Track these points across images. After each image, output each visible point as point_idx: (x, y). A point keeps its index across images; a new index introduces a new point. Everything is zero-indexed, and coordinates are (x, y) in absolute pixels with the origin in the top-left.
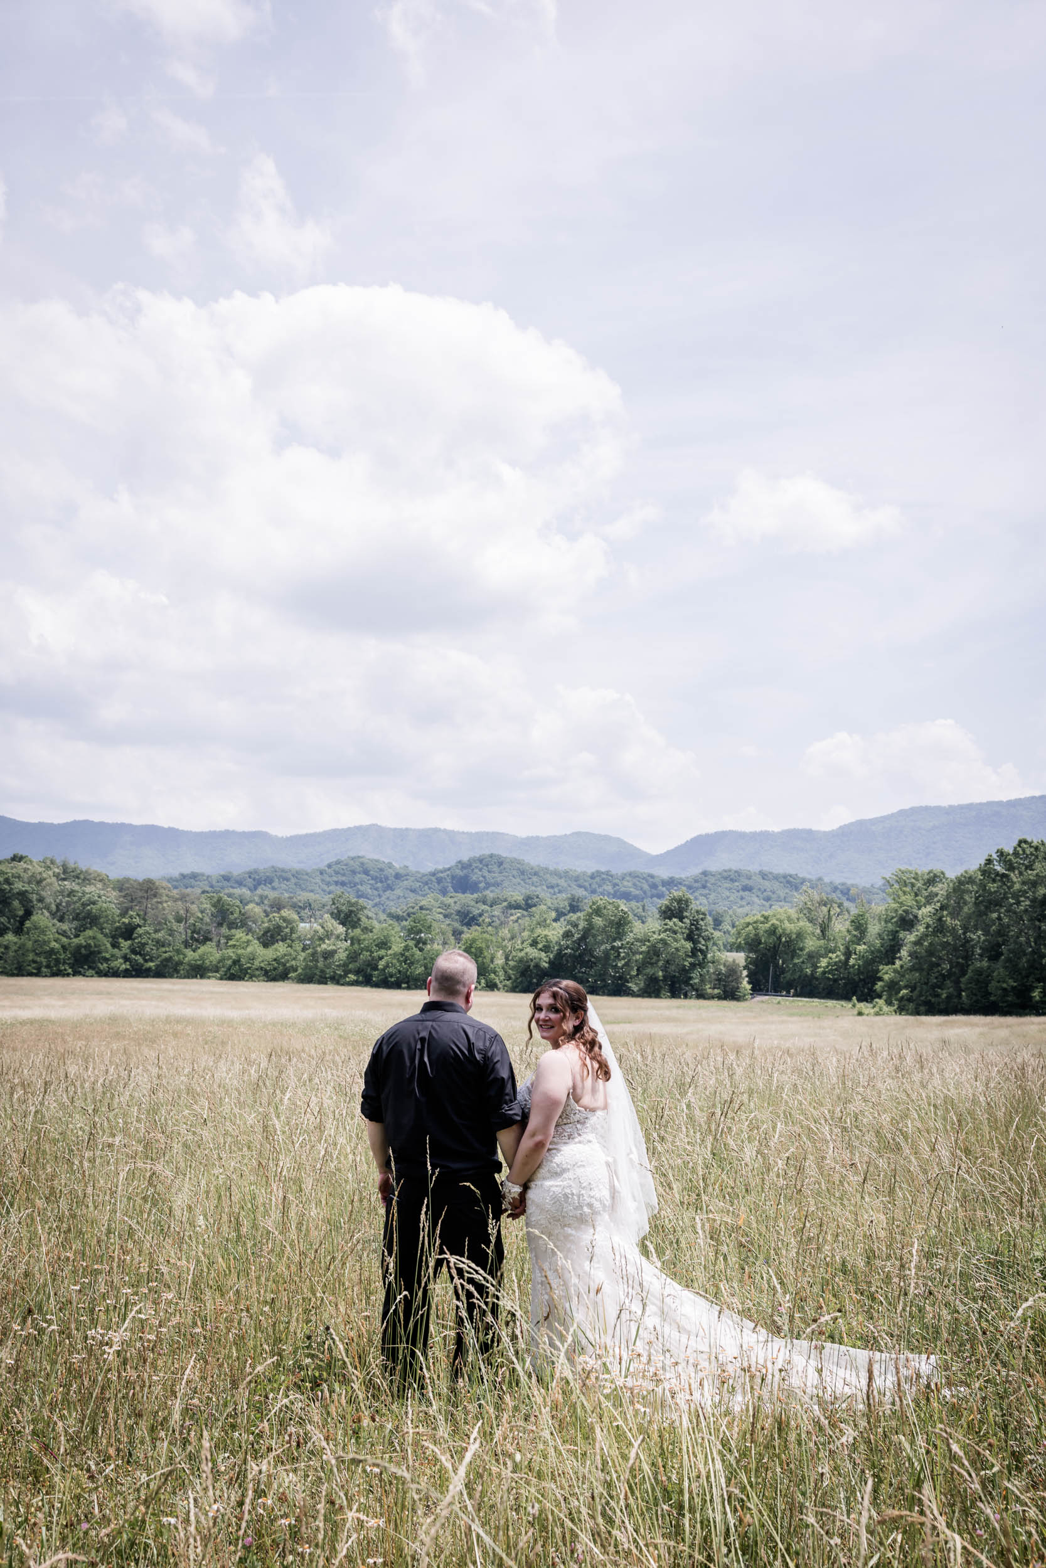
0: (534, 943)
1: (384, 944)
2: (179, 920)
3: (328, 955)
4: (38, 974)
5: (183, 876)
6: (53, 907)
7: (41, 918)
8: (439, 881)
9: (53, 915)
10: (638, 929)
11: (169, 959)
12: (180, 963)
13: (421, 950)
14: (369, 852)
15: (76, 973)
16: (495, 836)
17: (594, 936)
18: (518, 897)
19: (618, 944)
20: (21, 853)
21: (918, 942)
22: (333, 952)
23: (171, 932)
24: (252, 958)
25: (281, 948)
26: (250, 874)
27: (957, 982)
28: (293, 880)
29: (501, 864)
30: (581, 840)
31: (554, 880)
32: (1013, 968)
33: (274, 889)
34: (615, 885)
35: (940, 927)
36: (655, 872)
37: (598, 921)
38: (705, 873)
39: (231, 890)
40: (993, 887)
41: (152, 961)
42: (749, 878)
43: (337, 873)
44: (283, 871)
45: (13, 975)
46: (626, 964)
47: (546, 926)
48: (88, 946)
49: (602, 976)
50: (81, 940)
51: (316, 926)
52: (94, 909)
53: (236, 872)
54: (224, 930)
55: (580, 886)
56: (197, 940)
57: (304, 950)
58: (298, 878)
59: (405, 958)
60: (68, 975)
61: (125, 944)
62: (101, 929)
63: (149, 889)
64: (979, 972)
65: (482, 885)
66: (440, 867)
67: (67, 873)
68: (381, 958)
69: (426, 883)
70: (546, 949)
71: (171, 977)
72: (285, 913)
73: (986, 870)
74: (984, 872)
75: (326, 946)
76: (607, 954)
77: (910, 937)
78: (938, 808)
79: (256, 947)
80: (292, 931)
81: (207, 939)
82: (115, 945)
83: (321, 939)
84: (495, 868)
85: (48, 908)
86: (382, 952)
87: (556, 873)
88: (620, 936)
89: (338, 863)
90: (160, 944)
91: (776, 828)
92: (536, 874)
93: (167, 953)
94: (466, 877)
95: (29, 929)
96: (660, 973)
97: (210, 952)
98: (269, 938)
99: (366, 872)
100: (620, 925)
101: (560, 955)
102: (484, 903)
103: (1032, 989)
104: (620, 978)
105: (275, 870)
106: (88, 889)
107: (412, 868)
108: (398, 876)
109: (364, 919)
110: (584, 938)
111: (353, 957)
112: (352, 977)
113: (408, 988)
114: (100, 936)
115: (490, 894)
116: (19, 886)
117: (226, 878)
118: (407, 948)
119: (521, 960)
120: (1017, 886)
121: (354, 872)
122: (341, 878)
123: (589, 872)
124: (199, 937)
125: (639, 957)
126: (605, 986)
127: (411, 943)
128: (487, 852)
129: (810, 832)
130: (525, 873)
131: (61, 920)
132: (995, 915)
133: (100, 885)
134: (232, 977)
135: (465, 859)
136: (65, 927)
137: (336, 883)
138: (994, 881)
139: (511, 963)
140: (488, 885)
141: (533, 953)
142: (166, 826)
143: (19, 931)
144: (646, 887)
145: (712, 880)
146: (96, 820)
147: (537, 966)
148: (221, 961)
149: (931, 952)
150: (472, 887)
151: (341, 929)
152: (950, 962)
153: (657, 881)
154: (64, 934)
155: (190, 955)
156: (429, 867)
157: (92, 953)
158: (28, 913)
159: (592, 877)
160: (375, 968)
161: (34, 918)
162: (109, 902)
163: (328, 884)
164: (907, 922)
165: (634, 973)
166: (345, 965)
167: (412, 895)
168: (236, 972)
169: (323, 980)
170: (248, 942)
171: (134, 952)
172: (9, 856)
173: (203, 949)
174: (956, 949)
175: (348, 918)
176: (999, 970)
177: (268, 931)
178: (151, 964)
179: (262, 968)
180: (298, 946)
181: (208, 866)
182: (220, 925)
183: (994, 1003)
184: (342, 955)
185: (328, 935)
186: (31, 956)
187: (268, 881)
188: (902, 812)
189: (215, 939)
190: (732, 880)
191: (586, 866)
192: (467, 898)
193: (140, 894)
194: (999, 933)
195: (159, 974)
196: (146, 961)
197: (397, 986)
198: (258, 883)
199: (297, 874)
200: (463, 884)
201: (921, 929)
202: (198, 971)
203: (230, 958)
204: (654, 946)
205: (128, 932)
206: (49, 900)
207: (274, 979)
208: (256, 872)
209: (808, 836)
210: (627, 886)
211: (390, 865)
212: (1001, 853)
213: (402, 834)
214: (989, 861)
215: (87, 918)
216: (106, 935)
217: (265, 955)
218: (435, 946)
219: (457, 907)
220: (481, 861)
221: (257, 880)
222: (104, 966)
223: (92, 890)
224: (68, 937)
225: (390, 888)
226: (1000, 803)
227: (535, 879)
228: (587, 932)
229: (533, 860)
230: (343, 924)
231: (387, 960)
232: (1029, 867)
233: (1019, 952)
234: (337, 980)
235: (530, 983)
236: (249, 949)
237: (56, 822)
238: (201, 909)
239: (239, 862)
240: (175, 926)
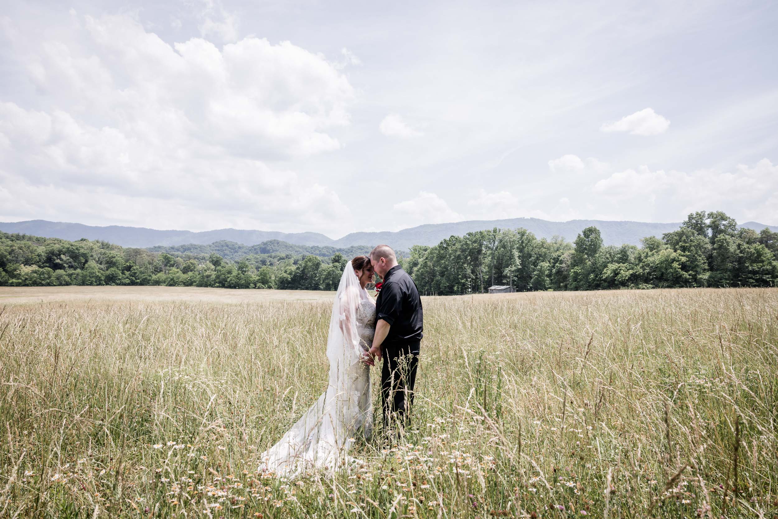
0: (286, 272)
1: (230, 272)
2: (150, 263)
3: (208, 276)
4: (91, 284)
5: (155, 247)
6: (97, 259)
7: (92, 263)
8: (255, 249)
9: (97, 262)
10: (323, 266)
11: (146, 279)
12: (150, 280)
13: (244, 274)
14: (229, 239)
15: (107, 284)
16: (277, 233)
17: (308, 269)
18: (283, 255)
19: (316, 272)
20: (84, 238)
21: (418, 271)
22: (210, 276)
23: (146, 268)
24: (178, 278)
25: (190, 274)
26: (182, 246)
27: (430, 284)
28: (199, 249)
29: (278, 243)
30: (308, 236)
31: (298, 249)
32: (448, 280)
33: (191, 252)
34: (320, 251)
35: (425, 265)
36: (334, 246)
37: (310, 264)
38: (352, 247)
39: (174, 253)
40: (442, 252)
41: (138, 279)
42: (367, 249)
43: (216, 246)
44: (195, 245)
45: (80, 285)
46: (319, 279)
47: (290, 266)
48: (113, 274)
49: (310, 283)
50: (108, 272)
51: (204, 266)
52: (114, 260)
53: (176, 245)
54: (168, 268)
55: (307, 251)
56: (157, 271)
57: (199, 274)
58: (201, 248)
59: (238, 277)
60: (104, 285)
61: (127, 273)
62: (118, 268)
63: (137, 252)
64: (437, 281)
65: (271, 251)
66: (256, 244)
67: (105, 246)
68: (228, 277)
69: (250, 250)
70: (290, 274)
71: (146, 285)
72: (192, 261)
73: (441, 247)
74: (440, 247)
75: (208, 273)
76: (312, 275)
77: (415, 269)
78: (433, 225)
79: (180, 274)
80: (194, 267)
81: (161, 271)
82: (123, 273)
83: (205, 270)
84: (276, 245)
85: (95, 259)
86: (229, 275)
87: (299, 247)
88: (317, 270)
89: (216, 242)
90: (141, 273)
91: (378, 231)
92: (291, 247)
93: (143, 276)
94: (265, 248)
95: (87, 268)
96: (331, 282)
97: (161, 276)
98: (186, 270)
99: (227, 246)
100: (317, 265)
101: (295, 276)
102: (271, 257)
103: (454, 286)
104: (317, 284)
105: (191, 245)
106: (112, 252)
107: (245, 245)
108: (239, 248)
109: (222, 263)
110: (304, 270)
111: (218, 277)
112: (217, 284)
113: (239, 288)
114: (117, 270)
115: (273, 254)
116: (82, 251)
117: (173, 248)
118: (239, 274)
119: (280, 278)
120: (451, 252)
121: (223, 246)
122: (217, 248)
123: (311, 246)
124: (157, 270)
125: (323, 276)
126: (311, 287)
127: (240, 272)
128: (273, 239)
129: (389, 232)
130: (287, 246)
131: (101, 264)
132: (443, 261)
133: (116, 250)
134: (171, 285)
135: (265, 242)
136: (102, 266)
137: (216, 250)
138: (443, 250)
139: (277, 279)
140: (274, 251)
141: (285, 275)
142: (149, 228)
143: (82, 268)
144: (331, 252)
145: (355, 249)
146: (120, 225)
147: (287, 280)
148: (167, 279)
149: (422, 274)
150: (268, 252)
151: (213, 267)
152: (428, 277)
153: (335, 250)
154: (102, 269)
155: (154, 277)
156: (251, 244)
157: (114, 276)
158: (86, 261)
159: (312, 248)
160: (227, 281)
161: (89, 263)
162: (120, 258)
163: (213, 250)
164: (415, 264)
165: (322, 282)
166: (215, 280)
167: (245, 255)
168: (172, 283)
169: (206, 286)
170: (178, 272)
171: (131, 276)
172: (80, 239)
173: (159, 275)
174: (430, 273)
175: (216, 263)
176: (444, 280)
177: (185, 268)
178: (138, 281)
179: (182, 282)
180: (197, 273)
181: (166, 243)
182: (166, 265)
183: (442, 291)
184: (213, 277)
185: (208, 269)
186: (88, 278)
187: (189, 249)
188: (421, 226)
189: (164, 271)
190: (362, 250)
191: (309, 244)
192: (265, 256)
193: (133, 254)
194: (445, 267)
195: (141, 284)
196: (136, 279)
197: (235, 287)
198: (185, 250)
199: (200, 247)
200: (264, 250)
201: (419, 266)
202: (157, 283)
203: (169, 278)
204: (329, 272)
205: (129, 268)
206: (95, 256)
207: (187, 286)
208: (184, 246)
209: (388, 234)
210: (324, 251)
211: (236, 244)
212: (445, 240)
213: (242, 232)
214: (441, 243)
215: (111, 263)
216: (120, 270)
217: (183, 277)
218: (249, 273)
219: (261, 259)
220: (271, 242)
221: (185, 249)
222: (118, 282)
223: (114, 253)
224: (103, 271)
225: (236, 252)
226: (453, 224)
227: (291, 249)
228: (305, 268)
229: (290, 242)
230: (214, 265)
231: (231, 278)
232: (454, 245)
233: (450, 274)
234: (212, 286)
235: (284, 286)
236: (178, 275)
237: (103, 226)
238: (158, 260)
239: (177, 242)
240: (148, 266)
